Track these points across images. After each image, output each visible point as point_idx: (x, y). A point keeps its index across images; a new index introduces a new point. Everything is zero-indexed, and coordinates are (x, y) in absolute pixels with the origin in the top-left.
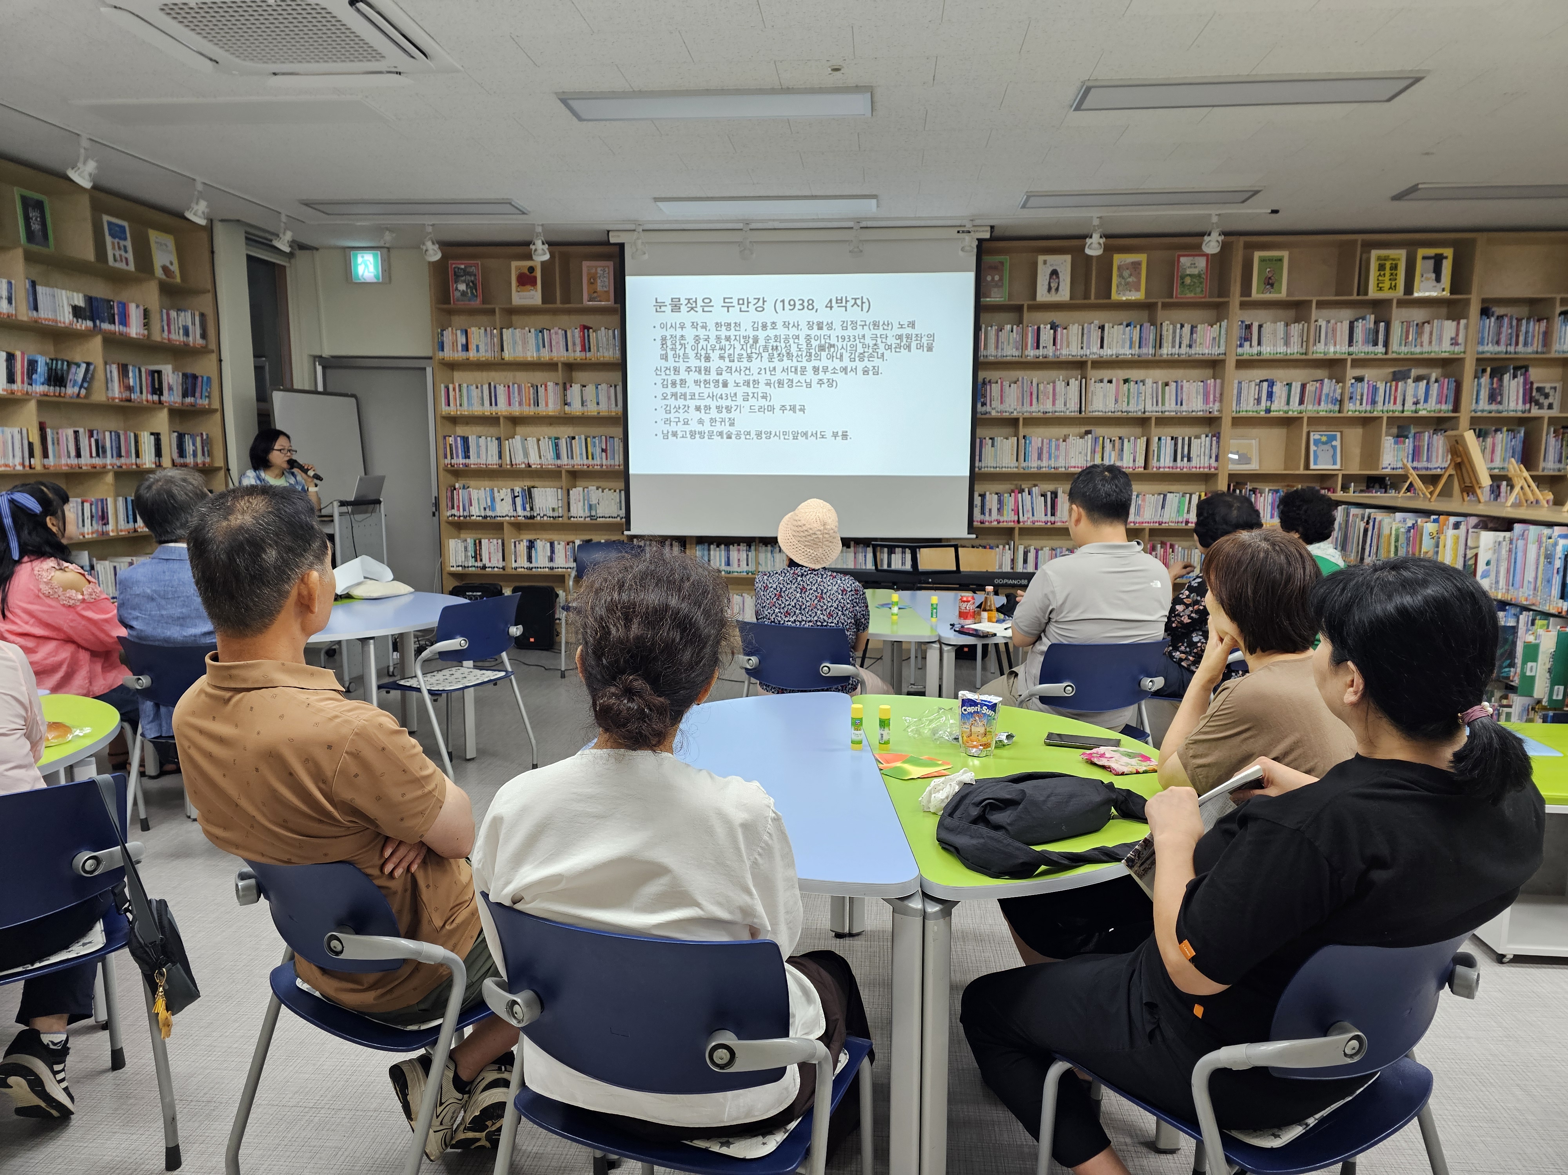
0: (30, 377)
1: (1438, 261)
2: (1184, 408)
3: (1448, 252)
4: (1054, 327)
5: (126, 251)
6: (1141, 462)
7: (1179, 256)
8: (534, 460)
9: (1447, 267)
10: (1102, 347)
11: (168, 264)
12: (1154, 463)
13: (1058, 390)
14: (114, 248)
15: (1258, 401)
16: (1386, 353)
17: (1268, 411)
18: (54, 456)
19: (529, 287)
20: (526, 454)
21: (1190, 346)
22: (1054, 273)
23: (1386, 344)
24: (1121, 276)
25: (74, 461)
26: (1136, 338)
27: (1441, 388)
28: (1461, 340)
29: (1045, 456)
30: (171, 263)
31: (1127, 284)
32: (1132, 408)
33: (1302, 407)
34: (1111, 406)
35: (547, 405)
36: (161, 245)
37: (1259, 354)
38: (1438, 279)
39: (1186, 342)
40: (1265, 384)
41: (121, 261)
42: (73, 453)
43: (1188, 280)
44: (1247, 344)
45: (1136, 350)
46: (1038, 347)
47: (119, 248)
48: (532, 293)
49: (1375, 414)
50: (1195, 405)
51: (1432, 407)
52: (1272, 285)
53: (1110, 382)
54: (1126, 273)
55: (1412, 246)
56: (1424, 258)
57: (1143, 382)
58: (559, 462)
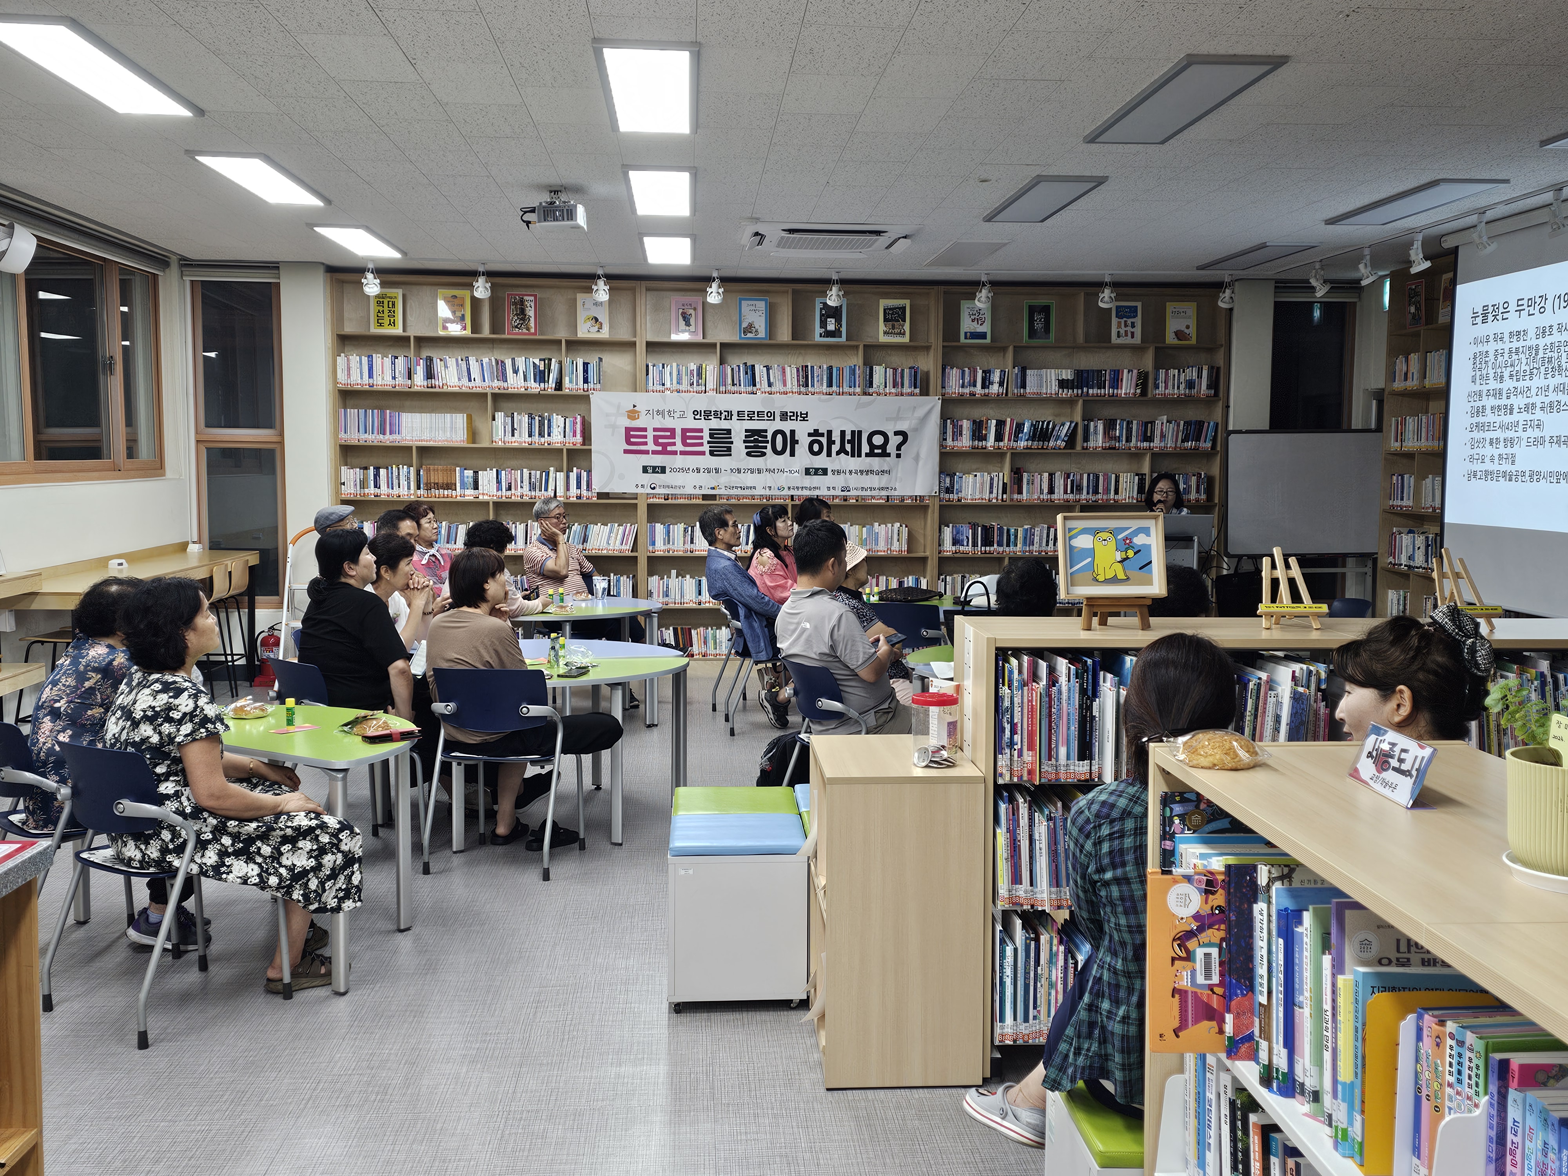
0: (1016, 436)
5: (1133, 325)
11: (1183, 328)
14: (1119, 326)
18: (1028, 492)
25: (1045, 496)
30: (1188, 327)
36: (1179, 313)
41: (1126, 335)
42: (1046, 491)
47: (1126, 326)
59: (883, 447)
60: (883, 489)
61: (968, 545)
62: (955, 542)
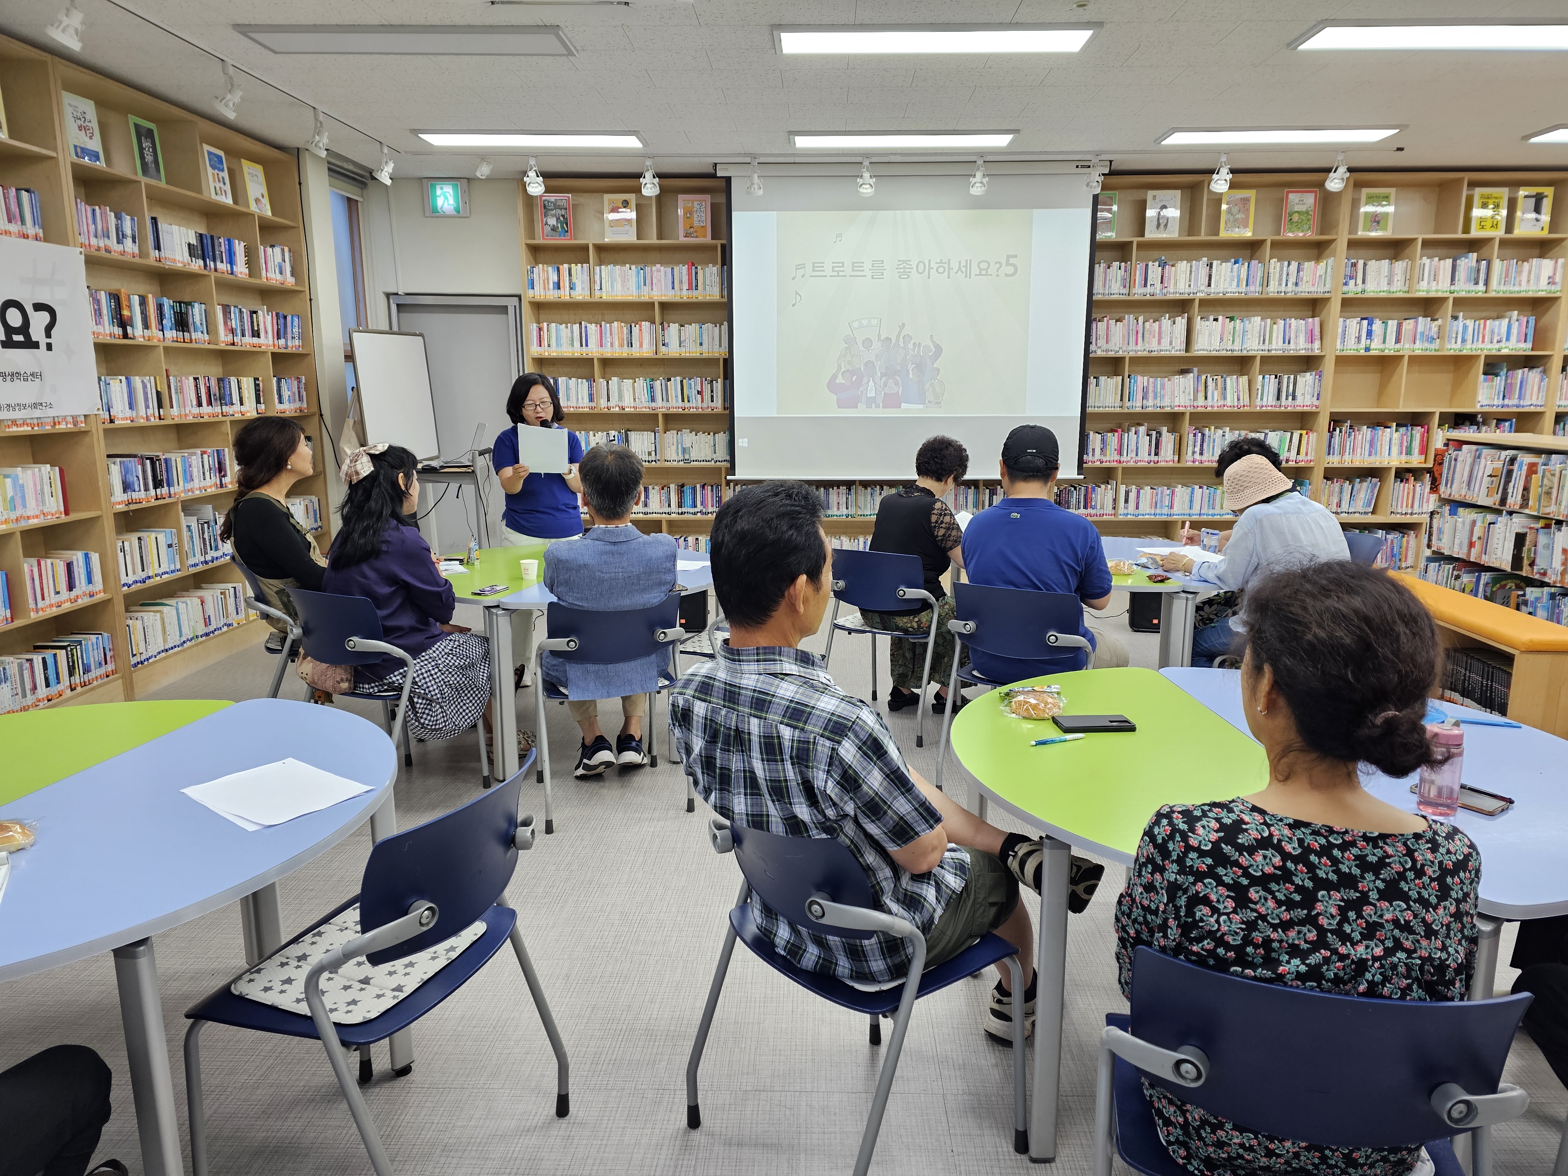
1: (1539, 199)
2: (1292, 346)
3: (1549, 191)
4: (1163, 266)
5: (224, 183)
6: (1243, 402)
7: (1288, 193)
8: (629, 403)
9: (1547, 204)
10: (1209, 285)
11: (260, 197)
12: (1259, 404)
13: (1163, 328)
15: (1359, 339)
16: (1487, 292)
17: (1367, 349)
18: (179, 405)
20: (621, 398)
21: (1297, 284)
22: (1165, 209)
23: (1486, 283)
24: (1230, 213)
25: (196, 411)
26: (1244, 276)
28: (1558, 278)
29: (1150, 395)
30: (263, 197)
31: (1236, 220)
32: (1237, 346)
33: (1399, 346)
34: (1216, 345)
35: (641, 346)
36: (253, 176)
37: (1363, 291)
38: (1538, 219)
39: (1292, 280)
40: (1365, 323)
43: (1296, 217)
44: (1352, 282)
45: (1243, 289)
46: (1146, 285)
49: (1468, 352)
53: (1216, 320)
54: (1236, 210)
55: (1514, 184)
56: (1526, 196)
57: (1249, 320)
58: (653, 405)
59: (24, 329)
60: (35, 406)
61: (140, 490)
62: (127, 487)
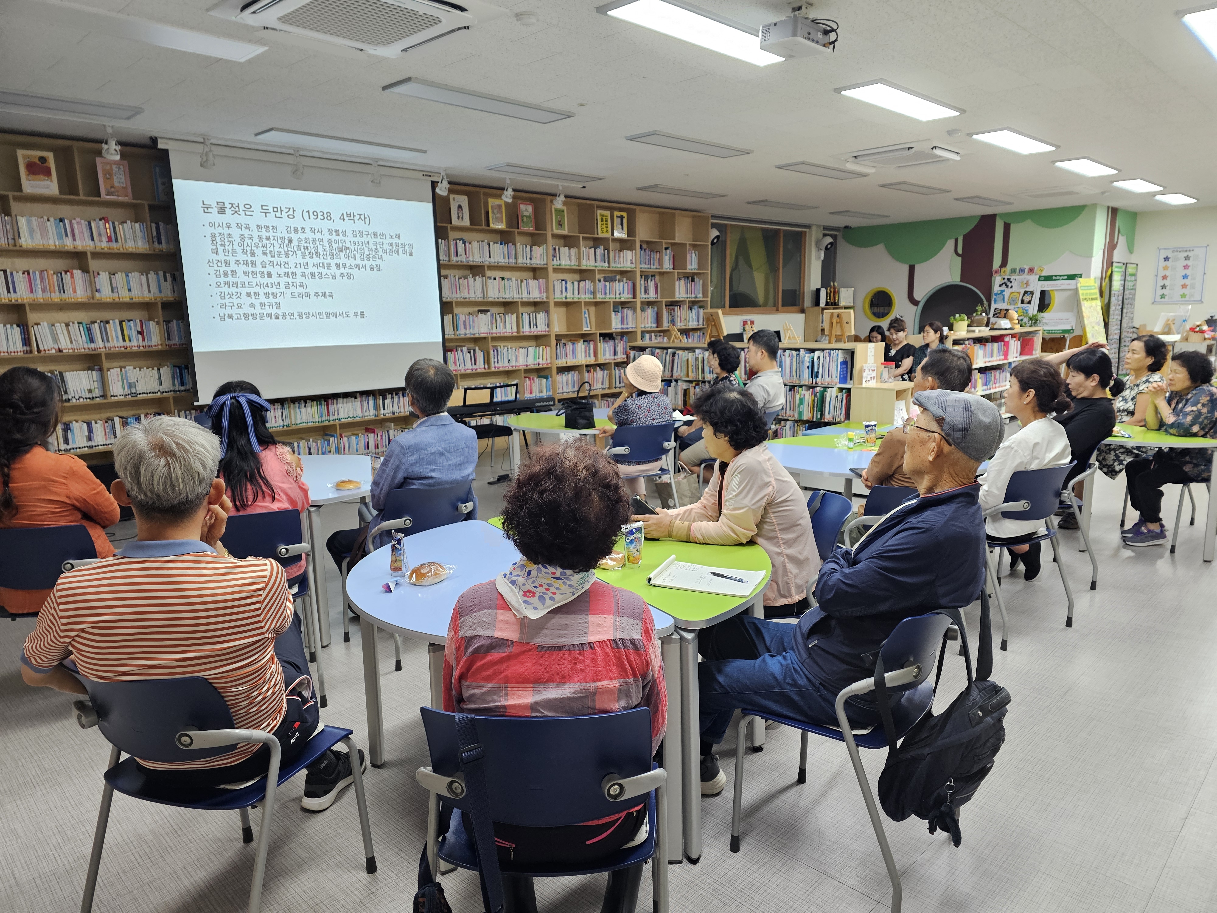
1: (622, 217)
2: (531, 296)
3: (625, 214)
4: (464, 243)
6: (515, 329)
7: (520, 204)
8: (65, 344)
9: (625, 221)
10: (490, 257)
12: (522, 330)
13: (470, 284)
15: (562, 291)
16: (609, 267)
17: (566, 298)
19: (42, 177)
20: (55, 339)
21: (531, 259)
22: (460, 207)
23: (609, 263)
24: (493, 212)
26: (506, 252)
27: (628, 285)
28: (634, 261)
29: (468, 326)
31: (497, 218)
32: (507, 296)
33: (579, 296)
34: (497, 295)
35: (75, 292)
37: (560, 265)
38: (622, 229)
39: (529, 256)
40: (564, 282)
43: (525, 219)
44: (555, 259)
45: (507, 260)
46: (457, 256)
48: (47, 183)
49: (607, 300)
50: (536, 295)
51: (626, 296)
52: (561, 225)
53: (495, 279)
54: (496, 211)
55: (612, 209)
56: (617, 217)
57: (511, 279)
58: (93, 346)
